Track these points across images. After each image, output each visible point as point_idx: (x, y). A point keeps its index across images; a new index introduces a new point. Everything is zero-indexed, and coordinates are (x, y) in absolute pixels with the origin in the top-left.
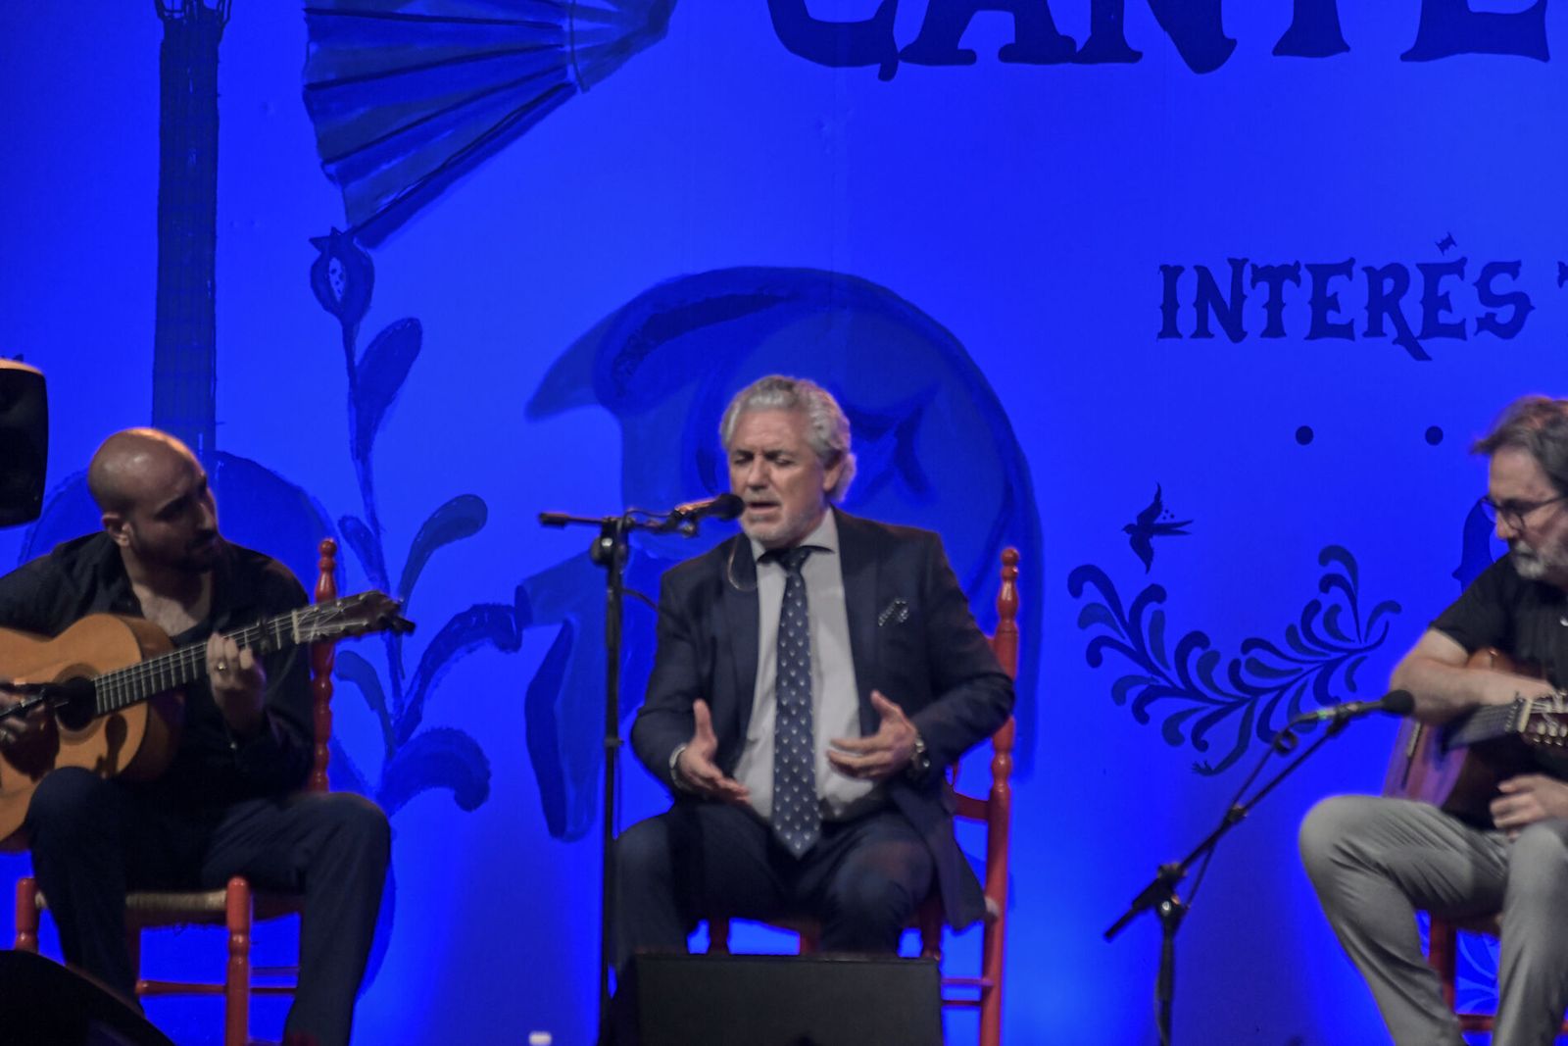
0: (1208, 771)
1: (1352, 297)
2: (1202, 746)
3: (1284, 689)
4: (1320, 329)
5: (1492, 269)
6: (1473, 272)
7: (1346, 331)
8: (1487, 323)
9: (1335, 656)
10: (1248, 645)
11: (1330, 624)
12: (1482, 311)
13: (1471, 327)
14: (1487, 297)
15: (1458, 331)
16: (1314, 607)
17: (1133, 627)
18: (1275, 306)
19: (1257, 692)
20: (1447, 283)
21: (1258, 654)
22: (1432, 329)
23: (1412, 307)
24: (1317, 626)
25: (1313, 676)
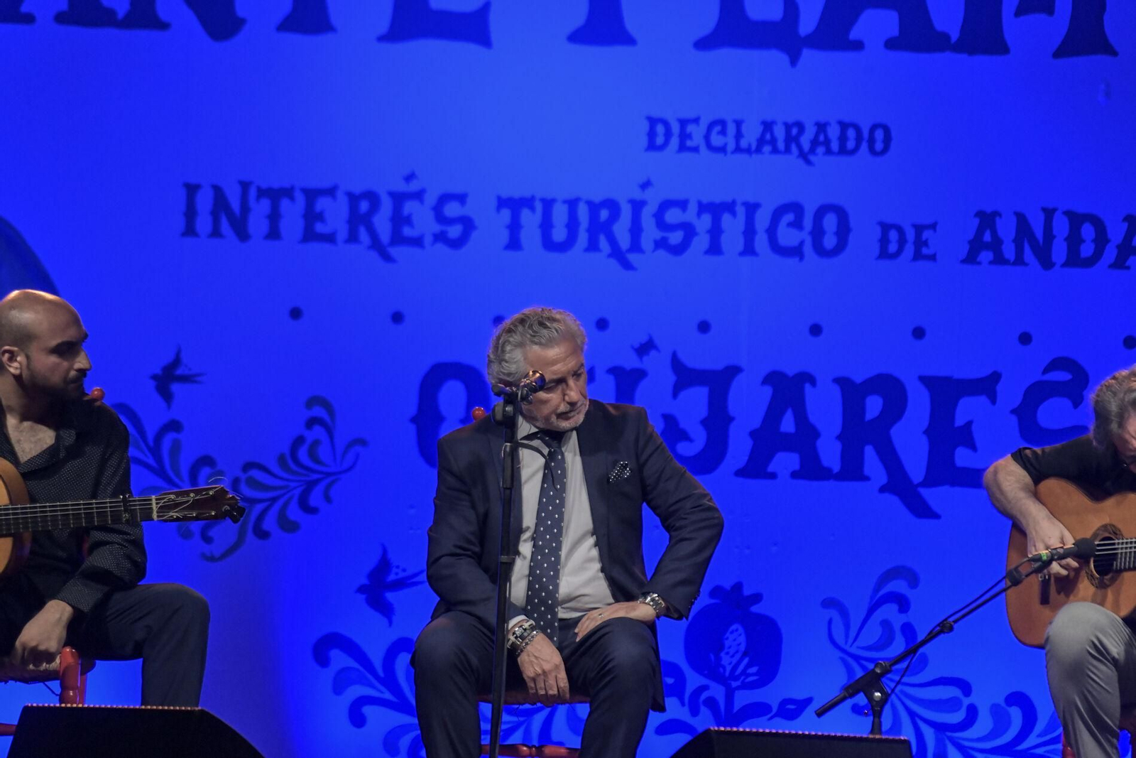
0: (212, 559)
1: (335, 214)
2: (208, 540)
3: (274, 500)
4: (310, 235)
5: (445, 199)
6: (431, 199)
7: (330, 238)
8: (440, 237)
9: (315, 476)
10: (248, 466)
11: (312, 454)
12: (437, 228)
13: (428, 240)
14: (440, 218)
15: (417, 242)
16: (300, 440)
17: (155, 451)
18: (274, 217)
19: (253, 501)
20: (410, 207)
21: (256, 474)
22: (398, 239)
23: (382, 223)
24: (303, 454)
25: (297, 492)
